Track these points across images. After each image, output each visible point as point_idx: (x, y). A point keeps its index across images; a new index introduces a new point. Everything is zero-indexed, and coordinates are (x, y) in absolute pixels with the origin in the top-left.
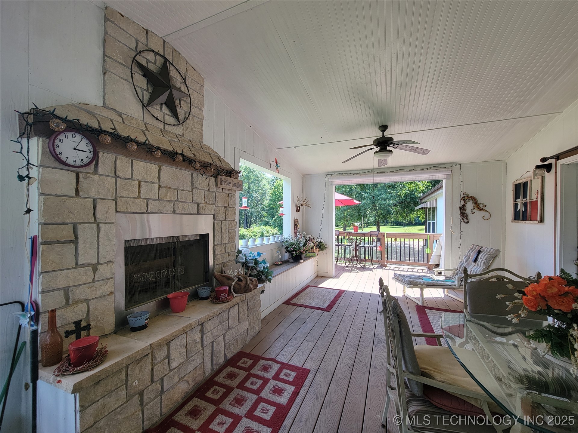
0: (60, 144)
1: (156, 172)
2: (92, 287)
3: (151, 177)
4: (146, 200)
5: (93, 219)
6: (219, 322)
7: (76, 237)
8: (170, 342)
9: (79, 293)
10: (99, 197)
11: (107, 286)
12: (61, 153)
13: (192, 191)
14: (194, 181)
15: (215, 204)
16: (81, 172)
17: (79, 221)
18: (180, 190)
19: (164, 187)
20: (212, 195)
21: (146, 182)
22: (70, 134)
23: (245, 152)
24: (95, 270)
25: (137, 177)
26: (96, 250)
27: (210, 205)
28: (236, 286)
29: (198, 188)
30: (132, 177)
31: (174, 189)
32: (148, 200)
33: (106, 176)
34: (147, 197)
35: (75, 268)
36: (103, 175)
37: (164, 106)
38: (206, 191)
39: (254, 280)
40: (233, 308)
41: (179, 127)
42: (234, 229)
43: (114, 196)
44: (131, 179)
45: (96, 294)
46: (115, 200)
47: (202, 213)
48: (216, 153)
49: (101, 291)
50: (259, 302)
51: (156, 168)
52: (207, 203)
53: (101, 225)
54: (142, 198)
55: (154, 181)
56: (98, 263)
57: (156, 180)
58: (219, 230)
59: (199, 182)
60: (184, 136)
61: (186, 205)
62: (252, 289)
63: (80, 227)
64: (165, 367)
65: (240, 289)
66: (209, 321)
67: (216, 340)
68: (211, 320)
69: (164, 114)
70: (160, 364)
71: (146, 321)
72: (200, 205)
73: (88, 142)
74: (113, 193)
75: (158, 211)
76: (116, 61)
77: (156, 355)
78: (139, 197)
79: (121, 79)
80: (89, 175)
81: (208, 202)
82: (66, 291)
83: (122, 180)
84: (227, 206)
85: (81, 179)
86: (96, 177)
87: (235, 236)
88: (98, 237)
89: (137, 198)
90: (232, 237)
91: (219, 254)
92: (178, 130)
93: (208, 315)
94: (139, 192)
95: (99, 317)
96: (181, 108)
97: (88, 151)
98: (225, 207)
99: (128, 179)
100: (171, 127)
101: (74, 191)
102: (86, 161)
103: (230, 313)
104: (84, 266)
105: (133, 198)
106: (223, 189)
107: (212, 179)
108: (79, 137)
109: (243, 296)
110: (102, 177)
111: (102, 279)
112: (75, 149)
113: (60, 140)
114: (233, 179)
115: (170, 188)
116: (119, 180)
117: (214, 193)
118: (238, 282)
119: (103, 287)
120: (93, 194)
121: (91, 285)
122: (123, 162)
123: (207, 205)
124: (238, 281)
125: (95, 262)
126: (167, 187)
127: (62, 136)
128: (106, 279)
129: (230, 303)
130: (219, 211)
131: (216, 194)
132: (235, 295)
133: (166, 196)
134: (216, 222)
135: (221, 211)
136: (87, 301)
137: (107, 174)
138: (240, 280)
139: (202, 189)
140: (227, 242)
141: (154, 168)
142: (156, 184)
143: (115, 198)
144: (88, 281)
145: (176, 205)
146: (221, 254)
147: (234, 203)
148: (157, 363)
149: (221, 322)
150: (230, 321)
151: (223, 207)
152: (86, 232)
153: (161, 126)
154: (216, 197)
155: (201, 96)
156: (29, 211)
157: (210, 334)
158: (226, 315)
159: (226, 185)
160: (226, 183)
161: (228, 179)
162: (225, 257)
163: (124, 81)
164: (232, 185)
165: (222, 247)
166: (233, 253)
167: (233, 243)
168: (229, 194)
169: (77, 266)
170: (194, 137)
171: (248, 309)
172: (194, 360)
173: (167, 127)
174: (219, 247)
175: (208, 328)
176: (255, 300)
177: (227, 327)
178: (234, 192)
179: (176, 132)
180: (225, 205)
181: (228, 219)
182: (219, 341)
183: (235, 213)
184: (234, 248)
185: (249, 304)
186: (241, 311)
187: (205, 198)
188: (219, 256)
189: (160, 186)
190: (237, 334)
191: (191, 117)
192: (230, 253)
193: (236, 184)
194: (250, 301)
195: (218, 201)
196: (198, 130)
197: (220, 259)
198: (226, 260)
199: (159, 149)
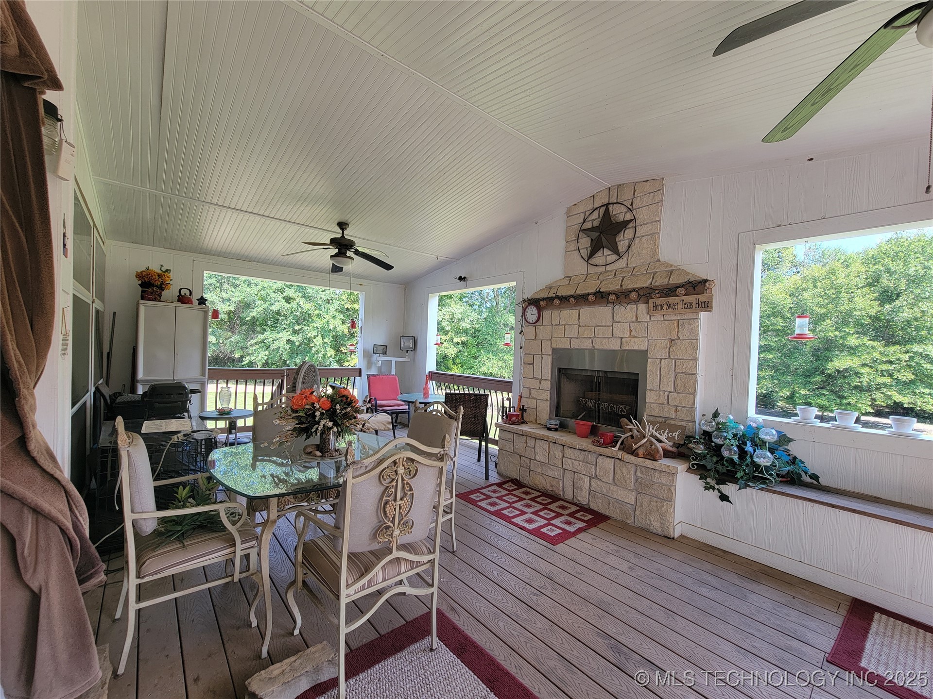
0: (527, 314)
1: (576, 315)
3: (573, 320)
4: (569, 339)
5: (541, 352)
6: (583, 459)
7: (534, 362)
8: (536, 439)
9: (534, 393)
10: (544, 339)
12: (528, 318)
13: (612, 325)
14: (615, 314)
15: (647, 337)
16: (536, 326)
17: (535, 353)
18: (598, 326)
19: (583, 326)
20: (642, 326)
21: (569, 325)
22: (530, 307)
23: (779, 226)
24: (540, 383)
25: (563, 322)
26: (541, 371)
28: (626, 440)
29: (619, 322)
30: (560, 323)
31: (592, 326)
32: (571, 338)
33: (547, 325)
34: (569, 336)
37: (606, 249)
38: (632, 322)
40: (603, 457)
41: (621, 260)
42: (692, 374)
44: (559, 325)
45: (541, 397)
48: (672, 266)
49: (543, 396)
50: (665, 488)
51: (576, 312)
52: (635, 337)
53: (543, 356)
54: (566, 338)
55: (574, 323)
56: (542, 379)
57: (577, 322)
58: (654, 370)
59: (620, 314)
60: (629, 266)
61: (604, 341)
62: (638, 454)
63: (535, 356)
64: (532, 454)
65: (627, 447)
66: (570, 449)
67: (578, 474)
69: (606, 256)
70: (529, 449)
71: (550, 425)
72: (623, 339)
73: (536, 308)
74: (550, 336)
75: (579, 347)
76: (571, 241)
77: (528, 441)
78: (564, 337)
79: (572, 252)
80: (539, 327)
81: (637, 336)
82: (530, 389)
83: (555, 326)
84: (674, 337)
85: (536, 330)
86: (542, 327)
87: (695, 384)
88: (542, 363)
90: (685, 385)
92: (622, 263)
94: (565, 333)
95: (541, 411)
96: (624, 238)
97: (537, 313)
98: (670, 340)
100: (612, 265)
101: (534, 337)
102: (537, 319)
103: (598, 460)
104: (535, 378)
105: (561, 338)
106: (662, 315)
107: (642, 308)
109: (620, 454)
110: (545, 326)
111: (543, 389)
112: (532, 314)
113: (527, 312)
114: (683, 298)
115: (588, 326)
116: (553, 326)
117: (646, 324)
119: (544, 394)
120: (541, 337)
121: (539, 391)
122: (555, 314)
123: (633, 339)
124: (630, 436)
125: (540, 377)
126: (586, 326)
127: (527, 309)
128: (545, 390)
129: (595, 447)
130: (656, 345)
131: (649, 325)
132: (617, 447)
133: (584, 333)
134: (649, 360)
135: (659, 345)
136: (537, 399)
139: (625, 321)
140: (671, 389)
141: (574, 312)
142: (576, 324)
143: (551, 339)
144: (537, 388)
145: (594, 341)
146: (657, 403)
147: (693, 333)
148: (529, 447)
149: (585, 461)
150: (598, 470)
151: (665, 340)
152: (538, 359)
153: (602, 269)
154: (649, 329)
155: (654, 205)
156: (521, 348)
157: (569, 461)
158: (591, 458)
159: (665, 310)
160: (665, 307)
161: (671, 300)
162: (666, 410)
163: (574, 252)
164: (679, 306)
165: (660, 394)
166: (687, 410)
167: (688, 395)
168: (679, 320)
169: (533, 378)
170: (642, 261)
171: (637, 480)
172: (553, 470)
173: (608, 267)
174: (653, 393)
175: (567, 453)
176: (653, 478)
177: (594, 472)
178: (690, 316)
179: (615, 268)
180: (668, 337)
181: (676, 357)
182: (582, 479)
183: (695, 349)
184: (688, 402)
185: (639, 474)
186: (619, 472)
187: (631, 331)
188: (652, 405)
189: (580, 326)
190: (610, 495)
191: (637, 241)
192: (679, 408)
193: (691, 304)
194: (642, 472)
195: (653, 334)
196: (649, 249)
197: (657, 410)
198: (667, 415)
199: (573, 297)
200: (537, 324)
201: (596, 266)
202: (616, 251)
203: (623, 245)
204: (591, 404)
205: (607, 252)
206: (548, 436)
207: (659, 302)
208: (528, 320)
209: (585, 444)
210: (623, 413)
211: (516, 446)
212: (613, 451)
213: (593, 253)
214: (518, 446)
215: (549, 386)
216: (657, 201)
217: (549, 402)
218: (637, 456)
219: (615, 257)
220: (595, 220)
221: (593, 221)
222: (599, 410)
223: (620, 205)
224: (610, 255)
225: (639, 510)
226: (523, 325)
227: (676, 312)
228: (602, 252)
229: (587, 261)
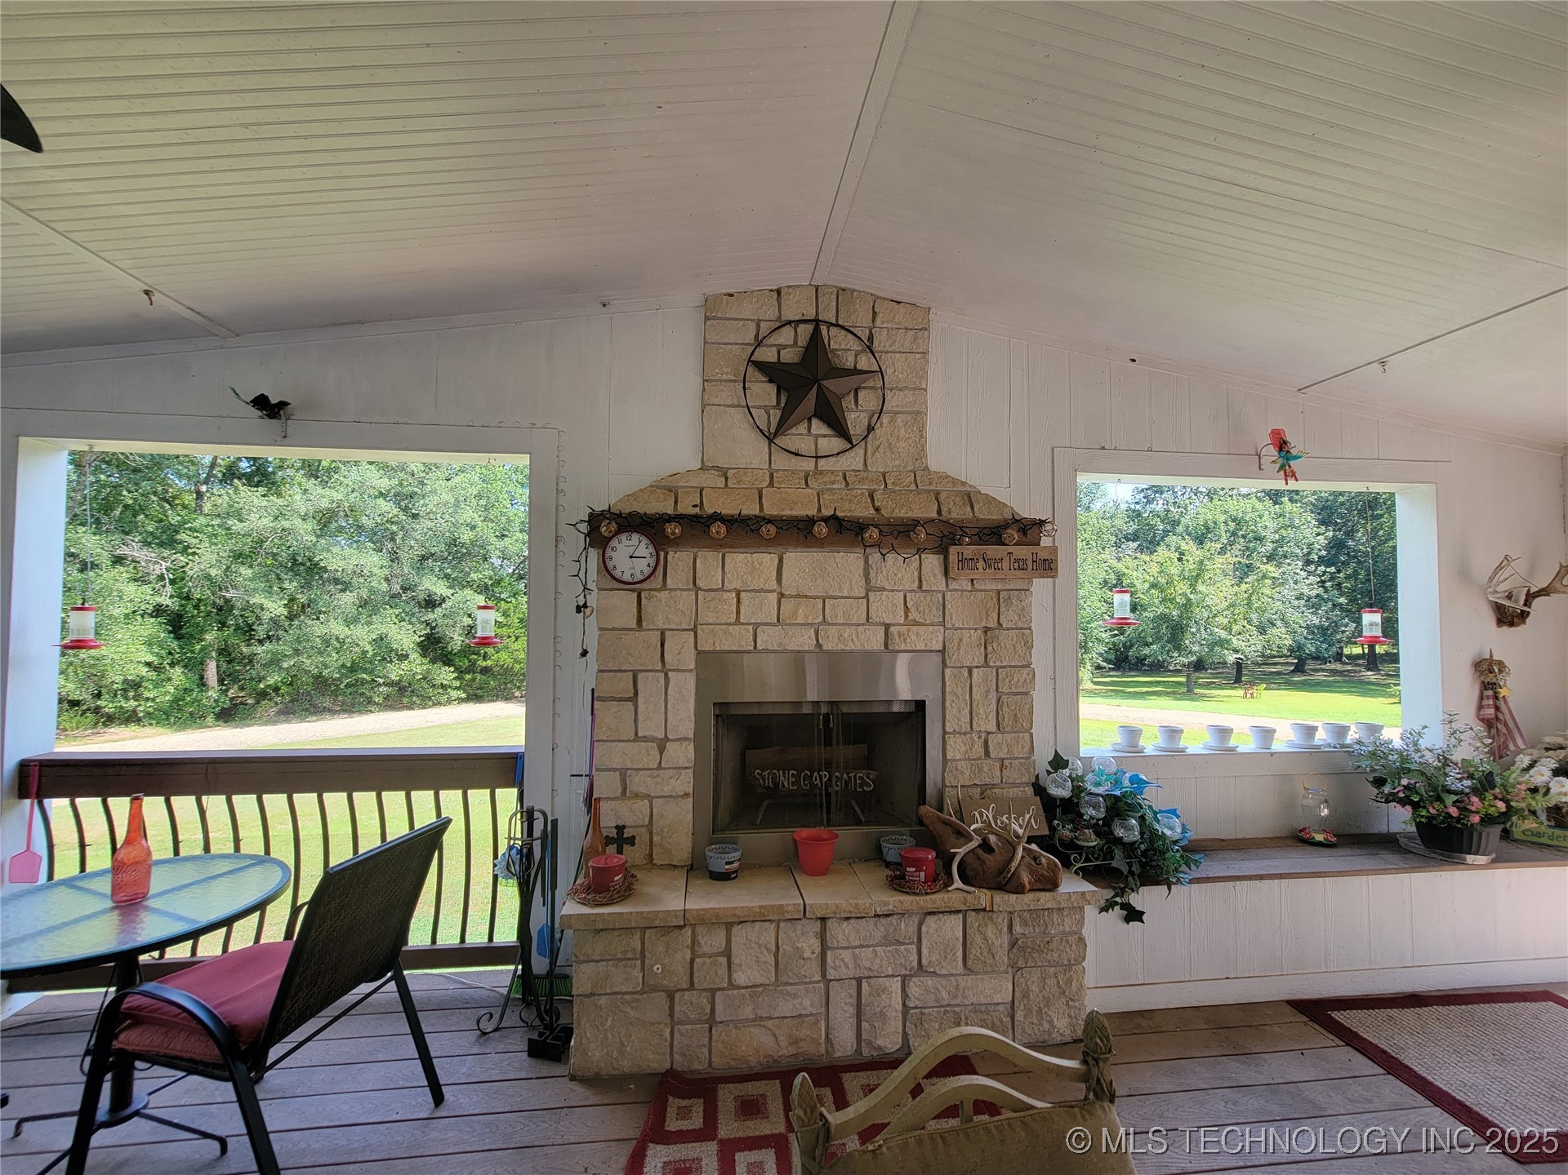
0: (613, 554)
1: (772, 569)
2: (657, 776)
3: (762, 580)
4: (751, 627)
5: (660, 664)
6: (884, 937)
7: (636, 694)
8: (732, 924)
9: (638, 783)
10: (669, 627)
11: (679, 781)
12: (615, 567)
13: (867, 597)
14: (871, 572)
15: (943, 623)
16: (645, 590)
17: (640, 668)
18: (831, 597)
19: (792, 597)
20: (931, 600)
21: (751, 591)
22: (623, 537)
23: (1103, 448)
24: (662, 750)
25: (733, 583)
26: (663, 716)
27: (924, 628)
28: (970, 860)
29: (883, 589)
30: (723, 586)
31: (815, 598)
32: (756, 626)
33: (681, 590)
34: (753, 621)
35: (634, 741)
36: (675, 590)
37: (815, 421)
38: (911, 591)
39: (1043, 860)
40: (937, 917)
41: (852, 453)
42: (1027, 694)
43: (692, 623)
44: (722, 589)
45: (663, 790)
46: (695, 630)
47: (897, 648)
48: (964, 484)
49: (670, 787)
51: (771, 559)
52: (916, 623)
53: (670, 674)
54: (743, 624)
55: (767, 587)
56: (666, 739)
57: (773, 585)
58: (959, 692)
59: (885, 573)
60: (869, 468)
61: (847, 632)
62: (1024, 886)
63: (640, 675)
64: (719, 972)
65: (981, 873)
66: (845, 923)
67: (872, 981)
68: (852, 921)
69: (817, 437)
70: (708, 960)
71: (727, 867)
72: (892, 629)
73: (648, 542)
74: (691, 619)
75: (780, 646)
76: (721, 381)
77: (700, 937)
78: (738, 622)
79: (727, 409)
80: (653, 593)
81: (921, 620)
82: (623, 773)
83: (707, 593)
84: (993, 624)
85: (644, 601)
86: (664, 595)
87: (1031, 713)
88: (666, 693)
89: (734, 624)
90: (1016, 715)
91: (960, 760)
92: (853, 460)
93: (837, 906)
94: (738, 612)
95: (666, 830)
96: (860, 408)
97: (648, 555)
98: (986, 630)
99: (716, 590)
100: (832, 459)
101: (635, 622)
102: (647, 571)
103: (924, 929)
104: (646, 739)
105: (727, 624)
106: (972, 580)
107: (932, 562)
108: (635, 537)
109: (983, 897)
110: (673, 593)
111: (671, 766)
112: (631, 557)
113: (612, 550)
114: (1011, 549)
115: (806, 597)
116: (701, 593)
117: (940, 596)
118: (980, 852)
119: (673, 781)
120: (660, 623)
121: (656, 772)
122: (708, 562)
123: (915, 629)
124: (979, 846)
125: (661, 735)
126: (798, 596)
127: (614, 543)
128: (679, 768)
129: (918, 898)
130: (961, 640)
131: (947, 598)
132: (958, 883)
133: (795, 614)
134: (948, 671)
135: (965, 639)
136: (650, 798)
137: (681, 587)
138: (985, 846)
139: (896, 588)
140: (992, 727)
141: (766, 560)
142: (773, 591)
143: (695, 626)
144: (651, 766)
145: (821, 633)
146: (969, 759)
147: (1024, 617)
148: (703, 955)
149: (891, 941)
150: (925, 951)
151: (976, 629)
152: (650, 685)
153: (808, 465)
154: (948, 606)
155: (918, 356)
156: (584, 653)
157: (847, 955)
158: (907, 927)
159: (981, 570)
160: (981, 564)
161: (993, 551)
162: (986, 769)
163: (733, 410)
164: (1006, 565)
165: (972, 739)
166: (1021, 764)
167: (1021, 734)
168: (998, 592)
169: (637, 738)
170: (897, 463)
171: (1013, 944)
172: (795, 996)
173: (822, 462)
174: (959, 739)
175: (840, 937)
176: (1050, 927)
177: (915, 963)
178: (1019, 585)
179: (845, 467)
180: (983, 624)
181: (998, 664)
182: (884, 989)
183: (1029, 645)
184: (1023, 747)
185: (1018, 929)
186: (978, 939)
187: (907, 610)
188: (960, 764)
189: (782, 595)
190: (958, 1001)
191: (885, 419)
192: (1006, 762)
193: (1025, 561)
194: (1024, 923)
195: (956, 617)
196: (911, 441)
197: (968, 773)
198: (988, 780)
199: (770, 521)
200: (645, 585)
201: (796, 454)
202: (841, 430)
203: (856, 421)
204: (786, 780)
205: (818, 427)
206: (781, 906)
207: (969, 552)
208: (617, 573)
209: (891, 900)
210: (865, 788)
211: (655, 968)
212: (965, 894)
213: (783, 426)
214: (664, 966)
215: (692, 756)
216: (921, 350)
217: (691, 799)
218: (1019, 890)
219: (837, 443)
220: (785, 347)
221: (780, 348)
222: (828, 795)
223: (843, 332)
224: (825, 436)
225: (1022, 1007)
226: (591, 585)
227: (1000, 575)
228: (806, 425)
229: (771, 441)
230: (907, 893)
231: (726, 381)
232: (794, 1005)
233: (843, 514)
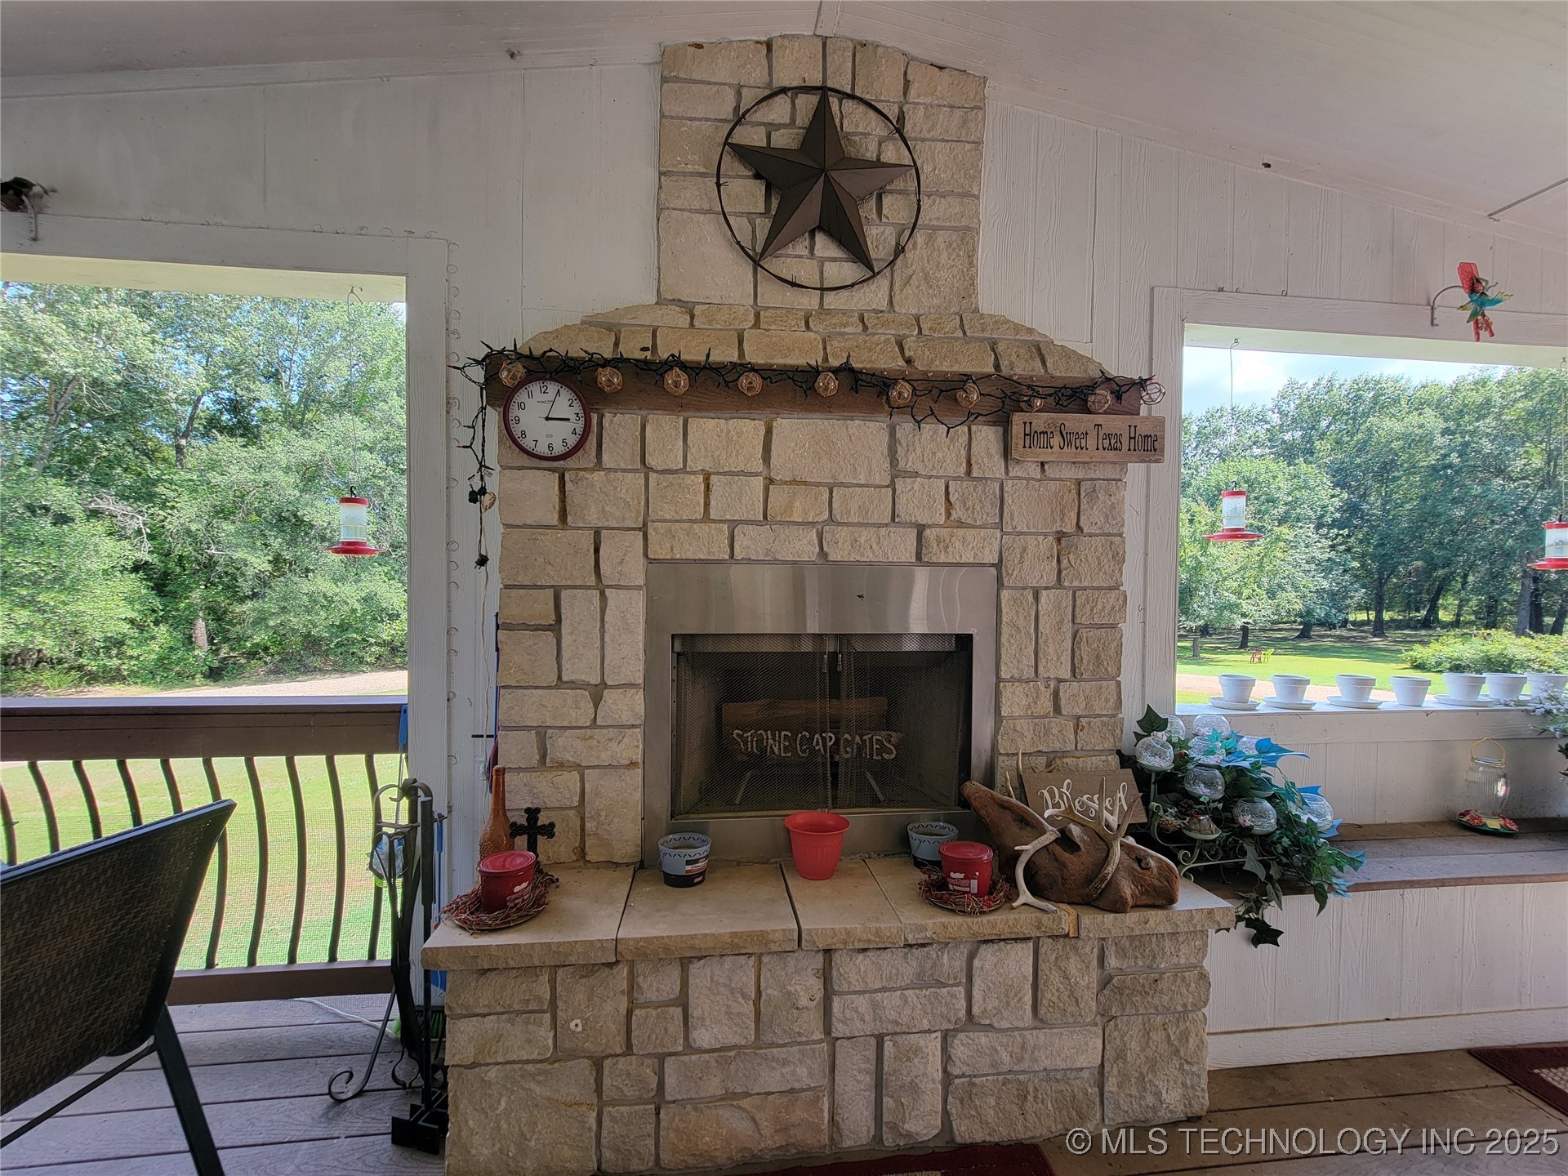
0: (520, 413)
1: (756, 442)
2: (591, 737)
3: (741, 458)
4: (726, 526)
5: (593, 578)
6: (918, 976)
7: (559, 620)
8: (690, 959)
9: (563, 747)
10: (606, 524)
11: (622, 745)
12: (523, 433)
13: (892, 485)
14: (899, 449)
15: (1000, 525)
16: (569, 470)
17: (564, 583)
18: (842, 485)
19: (785, 483)
20: (984, 491)
21: (725, 474)
22: (535, 388)
23: (1221, 290)
24: (597, 701)
25: (698, 462)
26: (598, 652)
27: (973, 531)
28: (1044, 861)
29: (916, 474)
30: (685, 466)
31: (819, 484)
32: (733, 524)
33: (624, 470)
34: (728, 517)
35: (557, 687)
36: (615, 470)
37: (820, 238)
38: (956, 479)
39: (1152, 863)
40: (996, 946)
41: (873, 286)
42: (1113, 626)
43: (641, 519)
44: (684, 470)
45: (598, 758)
46: (644, 529)
47: (934, 559)
48: (1030, 331)
49: (609, 753)
50: (1191, 976)
51: (755, 428)
52: (961, 524)
53: (608, 591)
54: (714, 521)
55: (748, 469)
56: (603, 685)
57: (757, 465)
58: (1021, 622)
59: (919, 451)
60: (896, 309)
61: (865, 535)
62: (1126, 902)
63: (564, 594)
64: (671, 1030)
65: (1060, 881)
66: (861, 957)
67: (898, 1038)
68: (870, 954)
69: (822, 262)
70: (654, 1013)
71: (689, 868)
72: (927, 532)
73: (573, 396)
74: (638, 512)
75: (767, 555)
76: (685, 174)
77: (641, 979)
78: (706, 518)
79: (693, 216)
80: (581, 473)
81: (969, 521)
82: (542, 733)
83: (661, 477)
84: (1069, 527)
85: (569, 486)
86: (598, 477)
87: (1119, 653)
88: (602, 620)
89: (701, 521)
90: (1098, 656)
91: (1020, 717)
92: (874, 296)
93: (848, 933)
94: (707, 505)
95: (603, 813)
96: (884, 220)
97: (573, 417)
98: (1060, 536)
99: (676, 472)
100: (844, 294)
101: (556, 516)
102: (572, 441)
103: (976, 963)
104: (574, 685)
105: (691, 521)
106: (1042, 464)
107: (986, 436)
108: (553, 387)
109: (1065, 916)
110: (612, 475)
111: (610, 723)
112: (547, 419)
113: (519, 407)
114: (1099, 419)
115: (805, 483)
116: (653, 476)
117: (997, 486)
118: (1058, 849)
119: (613, 745)
120: (593, 518)
121: (589, 732)
122: (663, 429)
123: (960, 532)
124: (1056, 841)
125: (595, 679)
126: (794, 482)
127: (521, 396)
128: (622, 727)
129: (969, 920)
130: (1024, 550)
131: (1006, 489)
132: (1025, 896)
133: (789, 507)
134: (1005, 594)
135: (1030, 549)
136: (580, 768)
137: (623, 466)
138: (1065, 840)
139: (934, 473)
140: (1065, 673)
141: (748, 429)
142: (757, 474)
143: (645, 524)
144: (580, 724)
145: (827, 536)
146: (1033, 717)
147: (1114, 518)
148: (647, 1005)
149: (927, 981)
150: (977, 994)
151: (1045, 535)
152: (579, 609)
153: (810, 301)
154: (1008, 500)
155: (968, 147)
156: (483, 561)
157: (862, 1003)
158: (951, 962)
159: (1056, 448)
160: (1056, 441)
161: (1074, 421)
162: (1055, 731)
163: (702, 218)
164: (1091, 442)
165: (1037, 689)
166: (1103, 723)
167: (1104, 683)
168: (1079, 483)
169: (560, 683)
170: (936, 301)
171: (1105, 983)
172: (785, 1062)
173: (831, 299)
174: (1019, 689)
175: (853, 977)
176: (1159, 959)
177: (962, 1013)
178: (1109, 472)
179: (862, 305)
180: (1057, 527)
181: (1076, 584)
182: (917, 1051)
183: (1119, 559)
184: (1107, 701)
185: (1112, 962)
186: (1055, 978)
187: (949, 504)
188: (1022, 724)
189: (770, 481)
190: (1025, 1065)
191: (920, 237)
192: (1083, 721)
193: (1118, 437)
194: (1122, 953)
195: (1020, 515)
196: (955, 271)
197: (1029, 735)
198: (1057, 746)
199: (753, 369)
200: (570, 463)
201: (793, 284)
202: (856, 250)
203: (878, 237)
204: (776, 745)
205: (824, 246)
206: (763, 934)
207: (1041, 422)
208: (528, 443)
209: (930, 922)
210: (886, 756)
211: (572, 1025)
212: (1039, 914)
213: (775, 239)
214: (585, 1021)
215: (640, 708)
216: (972, 138)
217: (640, 771)
218: (1117, 906)
219: (848, 271)
220: (779, 126)
221: (771, 128)
222: (835, 765)
223: (862, 108)
224: (834, 260)
225: (1115, 1072)
226: (491, 460)
227: (1083, 456)
228: (807, 243)
229: (756, 263)
230: (953, 911)
231: (692, 174)
232: (783, 1075)
233: (860, 366)
